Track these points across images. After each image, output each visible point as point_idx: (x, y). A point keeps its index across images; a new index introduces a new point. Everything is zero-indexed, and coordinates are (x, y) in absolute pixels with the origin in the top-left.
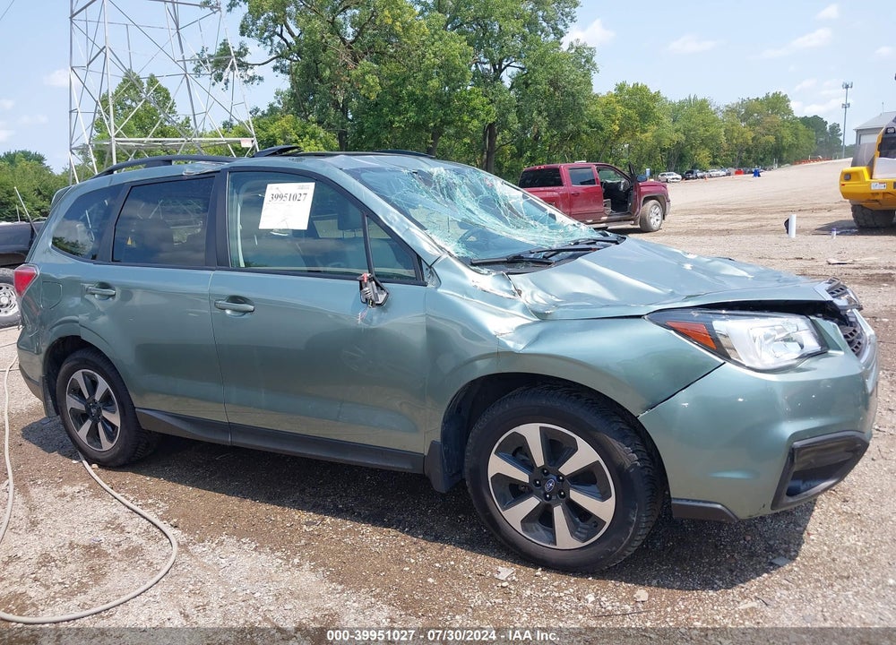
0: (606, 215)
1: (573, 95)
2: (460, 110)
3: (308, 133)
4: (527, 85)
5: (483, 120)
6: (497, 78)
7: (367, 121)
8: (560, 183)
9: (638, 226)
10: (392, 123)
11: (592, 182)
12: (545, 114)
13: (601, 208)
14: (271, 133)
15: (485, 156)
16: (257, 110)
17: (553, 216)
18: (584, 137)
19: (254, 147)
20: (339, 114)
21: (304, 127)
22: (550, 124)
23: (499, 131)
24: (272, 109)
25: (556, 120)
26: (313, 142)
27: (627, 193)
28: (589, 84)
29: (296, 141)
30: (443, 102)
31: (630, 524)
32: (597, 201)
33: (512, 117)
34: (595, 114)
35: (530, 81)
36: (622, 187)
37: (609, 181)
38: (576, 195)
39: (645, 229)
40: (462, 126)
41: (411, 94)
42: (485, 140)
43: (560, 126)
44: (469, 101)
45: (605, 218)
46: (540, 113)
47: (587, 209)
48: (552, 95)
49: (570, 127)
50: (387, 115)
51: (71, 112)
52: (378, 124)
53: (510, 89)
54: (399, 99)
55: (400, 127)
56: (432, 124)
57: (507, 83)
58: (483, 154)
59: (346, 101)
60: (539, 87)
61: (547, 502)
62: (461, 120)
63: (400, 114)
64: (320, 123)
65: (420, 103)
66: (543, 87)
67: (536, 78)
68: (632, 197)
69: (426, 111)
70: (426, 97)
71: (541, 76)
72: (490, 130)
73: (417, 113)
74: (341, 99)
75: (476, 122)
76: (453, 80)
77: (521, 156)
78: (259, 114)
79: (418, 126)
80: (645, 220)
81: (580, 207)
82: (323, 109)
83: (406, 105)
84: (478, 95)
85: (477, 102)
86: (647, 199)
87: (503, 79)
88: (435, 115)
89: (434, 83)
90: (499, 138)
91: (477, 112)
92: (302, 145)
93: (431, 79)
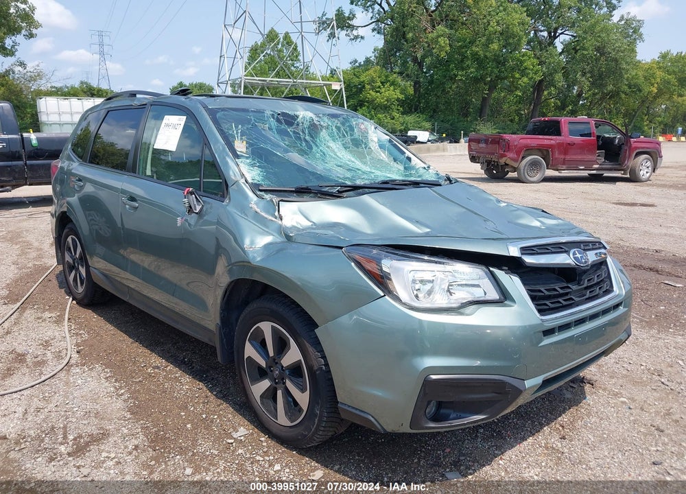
0: (598, 164)
1: (616, 60)
2: (513, 69)
3: (389, 81)
4: (576, 51)
5: (532, 78)
6: (551, 43)
7: (437, 74)
8: (558, 133)
9: (628, 176)
10: (456, 76)
11: (589, 135)
12: (589, 75)
13: (593, 157)
14: (362, 80)
15: (532, 107)
16: (356, 61)
17: (409, 159)
18: (623, 96)
19: (341, 89)
20: (417, 68)
21: (387, 76)
22: (592, 84)
23: (546, 87)
24: (368, 61)
25: (598, 80)
26: (392, 88)
27: (620, 147)
28: (633, 51)
29: (379, 87)
30: (499, 61)
31: (316, 416)
32: (591, 152)
33: (559, 77)
34: (636, 77)
35: (578, 48)
36: (617, 140)
37: (607, 135)
38: (571, 145)
39: (633, 179)
40: (513, 82)
41: (475, 55)
42: (534, 94)
43: (601, 86)
44: (522, 62)
45: (597, 166)
46: (584, 74)
47: (579, 157)
48: (597, 60)
49: (610, 87)
50: (453, 70)
51: (221, 57)
52: (445, 77)
53: (561, 54)
54: (464, 58)
55: (461, 80)
56: (489, 79)
57: (560, 48)
58: (530, 105)
59: (424, 57)
60: (585, 52)
61: (275, 385)
62: (513, 77)
63: (463, 69)
64: (400, 73)
65: (480, 62)
66: (590, 52)
67: (583, 44)
68: (622, 151)
69: (484, 68)
70: (486, 56)
71: (590, 43)
72: (539, 87)
73: (477, 69)
74: (419, 56)
75: (525, 79)
76: (510, 44)
77: (564, 109)
78: (357, 64)
79: (476, 80)
80: (635, 171)
81: (575, 154)
82: (404, 63)
83: (469, 62)
84: (530, 58)
85: (528, 64)
86: (638, 154)
87: (556, 45)
88: (492, 72)
89: (495, 46)
90: (546, 93)
91: (528, 71)
92: (383, 90)
93: (492, 43)
